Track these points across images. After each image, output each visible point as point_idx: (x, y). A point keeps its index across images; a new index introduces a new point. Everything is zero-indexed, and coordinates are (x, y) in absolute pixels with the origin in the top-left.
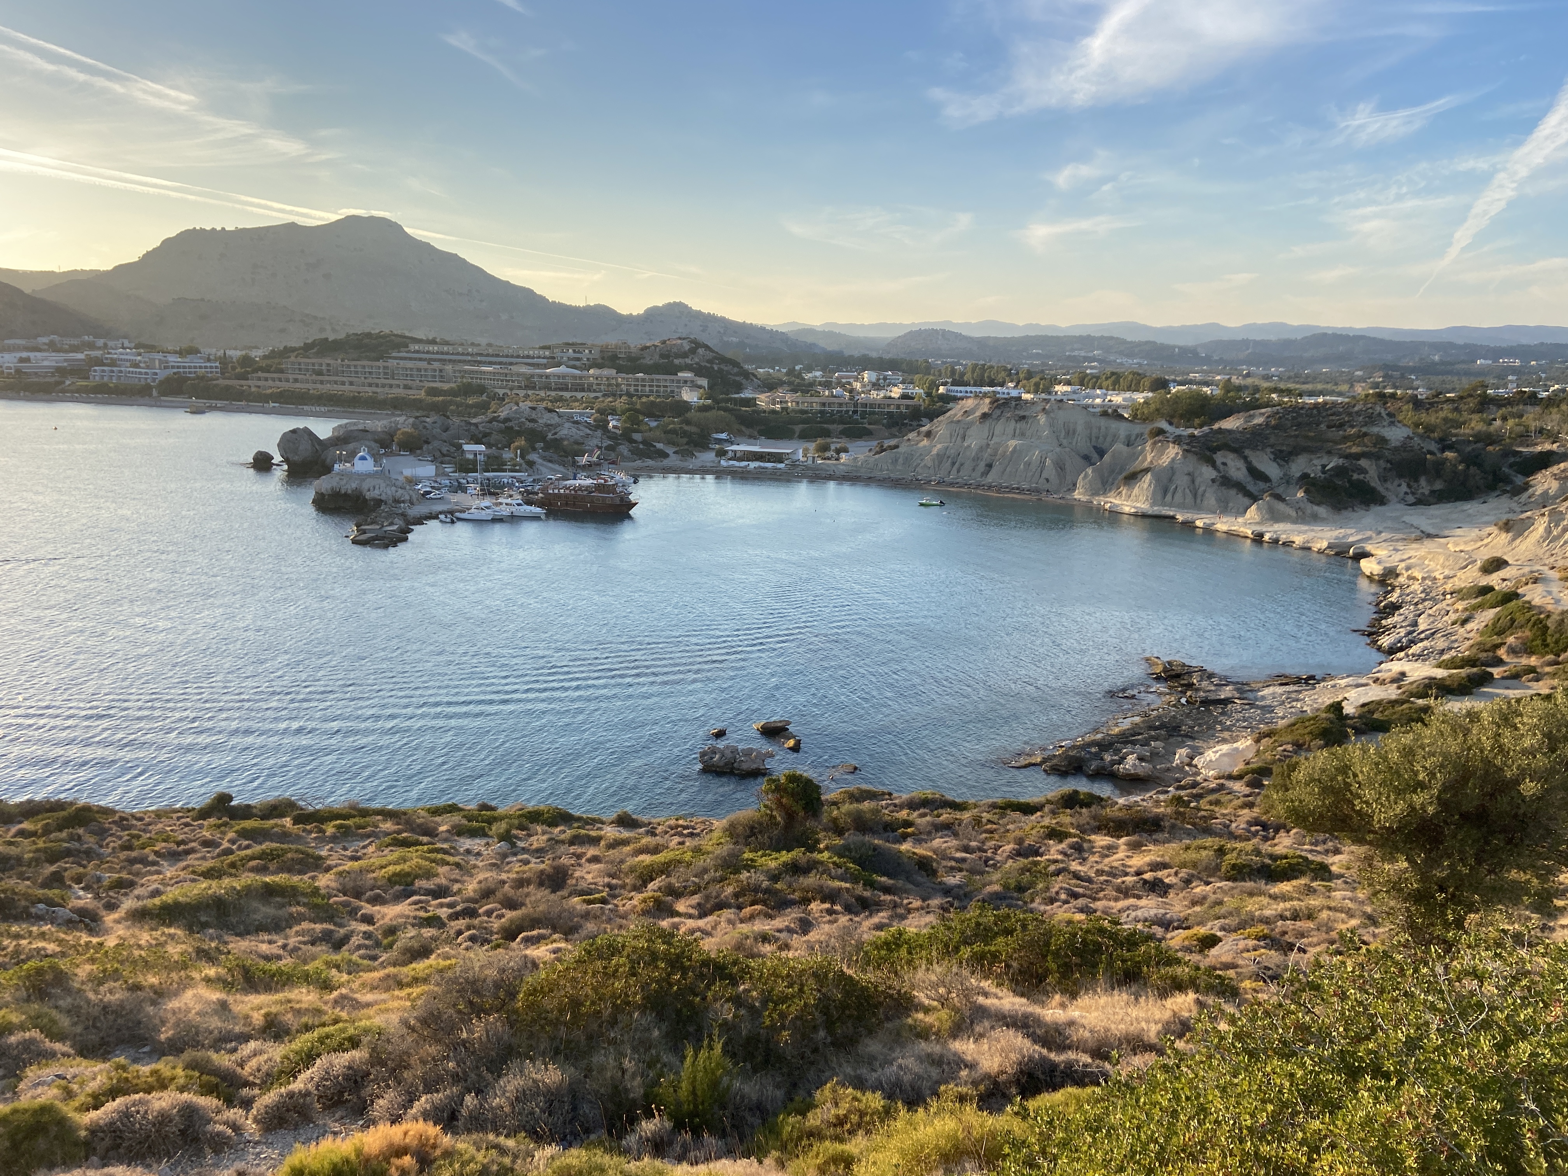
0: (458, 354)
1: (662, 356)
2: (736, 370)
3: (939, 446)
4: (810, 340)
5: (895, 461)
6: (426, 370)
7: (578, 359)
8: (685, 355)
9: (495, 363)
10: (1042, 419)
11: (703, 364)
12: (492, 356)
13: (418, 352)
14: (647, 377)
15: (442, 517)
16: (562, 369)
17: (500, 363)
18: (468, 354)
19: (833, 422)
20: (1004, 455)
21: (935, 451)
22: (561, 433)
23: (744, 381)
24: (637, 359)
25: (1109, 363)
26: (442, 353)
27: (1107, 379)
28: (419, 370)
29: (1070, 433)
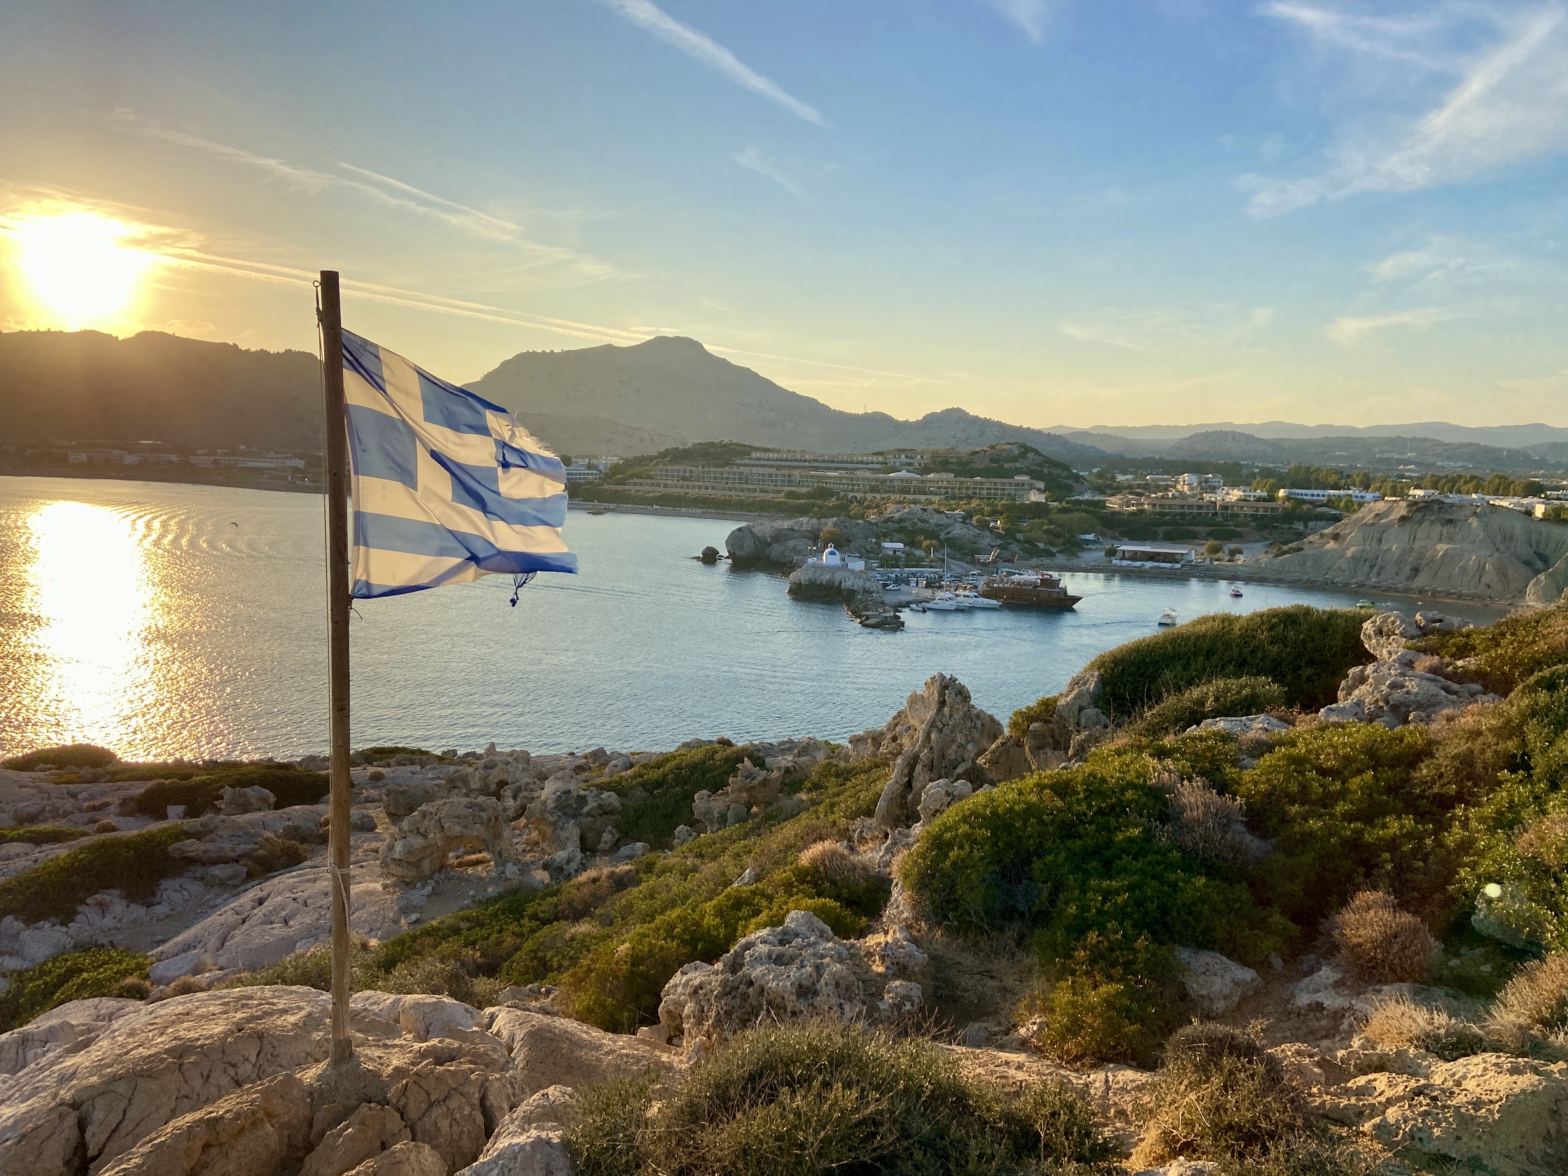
0: (796, 460)
1: (992, 460)
2: (1065, 473)
3: (1352, 549)
4: (1087, 443)
5: (1303, 564)
6: (776, 475)
7: (911, 464)
8: (1015, 459)
9: (841, 469)
10: (1474, 522)
11: (1033, 468)
12: (828, 462)
13: (759, 459)
14: (984, 480)
15: (914, 606)
16: (903, 474)
17: (846, 469)
18: (805, 461)
19: (1198, 524)
20: (1432, 559)
21: (1349, 553)
22: (955, 532)
23: (1074, 484)
24: (968, 463)
25: (1429, 466)
26: (782, 460)
27: (1466, 483)
28: (770, 475)
29: (1508, 537)
